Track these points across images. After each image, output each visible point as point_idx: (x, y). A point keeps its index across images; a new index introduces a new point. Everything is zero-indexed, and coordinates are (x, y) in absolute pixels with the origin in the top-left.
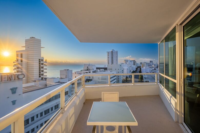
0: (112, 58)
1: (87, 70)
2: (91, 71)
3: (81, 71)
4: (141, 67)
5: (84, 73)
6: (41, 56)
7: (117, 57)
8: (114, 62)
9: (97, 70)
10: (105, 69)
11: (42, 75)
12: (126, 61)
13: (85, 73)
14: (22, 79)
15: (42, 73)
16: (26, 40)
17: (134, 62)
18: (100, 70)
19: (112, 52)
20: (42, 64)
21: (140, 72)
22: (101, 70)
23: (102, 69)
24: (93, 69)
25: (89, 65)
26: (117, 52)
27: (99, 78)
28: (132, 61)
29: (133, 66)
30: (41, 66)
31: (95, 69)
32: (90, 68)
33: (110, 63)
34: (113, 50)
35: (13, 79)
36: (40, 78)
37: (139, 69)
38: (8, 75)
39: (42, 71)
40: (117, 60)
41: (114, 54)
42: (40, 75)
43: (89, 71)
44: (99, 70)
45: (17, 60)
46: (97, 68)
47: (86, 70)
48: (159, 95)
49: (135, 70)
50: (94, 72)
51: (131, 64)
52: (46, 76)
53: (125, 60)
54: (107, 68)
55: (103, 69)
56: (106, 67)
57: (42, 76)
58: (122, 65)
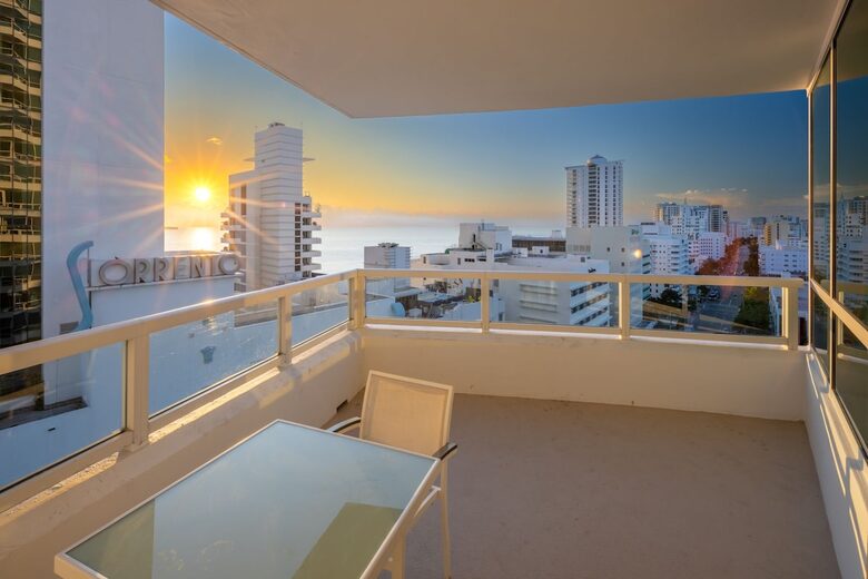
0: (593, 195)
1: (473, 249)
2: (490, 255)
3: (447, 252)
4: (759, 242)
5: (459, 260)
6: (304, 190)
7: (617, 190)
8: (602, 216)
9: (517, 250)
10: (558, 246)
11: (307, 261)
12: (670, 210)
13: (462, 261)
14: (232, 273)
15: (304, 255)
16: (257, 134)
17: (716, 217)
18: (530, 249)
19: (592, 166)
20: (307, 221)
21: (752, 268)
22: (536, 250)
23: (541, 248)
24: (498, 246)
25: (482, 227)
26: (617, 169)
27: (522, 286)
28: (704, 208)
29: (704, 235)
30: (304, 228)
31: (507, 246)
32: (485, 239)
33: (583, 218)
34: (597, 157)
35: (208, 271)
36: (300, 274)
37: (746, 250)
38: (191, 258)
39: (307, 248)
40: (617, 205)
41: (602, 176)
42: (297, 261)
43: (480, 253)
44: (524, 251)
45: (232, 208)
46: (518, 243)
47: (469, 250)
48: (802, 423)
49: (718, 254)
50: (503, 258)
51: (693, 223)
52: (318, 266)
53: (664, 206)
54: (563, 243)
55: (548, 248)
56: (563, 235)
57: (304, 268)
58: (646, 229)
